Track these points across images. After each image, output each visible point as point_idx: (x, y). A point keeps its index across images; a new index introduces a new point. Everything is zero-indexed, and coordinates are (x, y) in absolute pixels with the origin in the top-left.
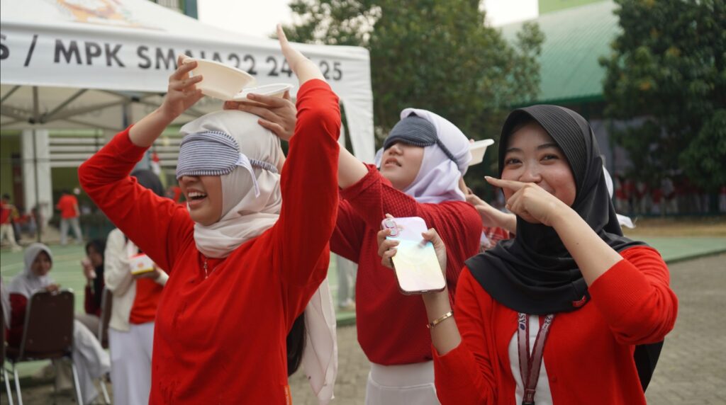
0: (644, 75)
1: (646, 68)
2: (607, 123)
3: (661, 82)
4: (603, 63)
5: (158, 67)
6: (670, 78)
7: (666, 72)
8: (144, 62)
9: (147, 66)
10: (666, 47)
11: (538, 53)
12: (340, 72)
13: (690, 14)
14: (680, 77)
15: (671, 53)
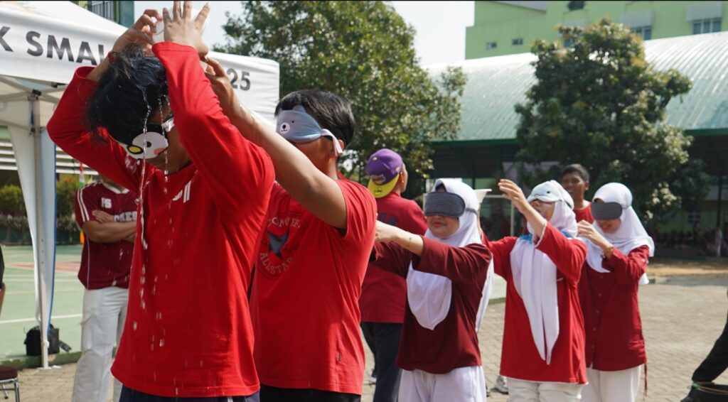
0: (553, 124)
1: (555, 118)
2: (518, 164)
3: (568, 131)
4: (519, 109)
5: (50, 56)
6: (575, 128)
7: (573, 122)
8: (34, 49)
9: (38, 54)
10: (575, 100)
11: (460, 94)
12: (248, 81)
13: (597, 71)
14: (584, 127)
15: (578, 105)
